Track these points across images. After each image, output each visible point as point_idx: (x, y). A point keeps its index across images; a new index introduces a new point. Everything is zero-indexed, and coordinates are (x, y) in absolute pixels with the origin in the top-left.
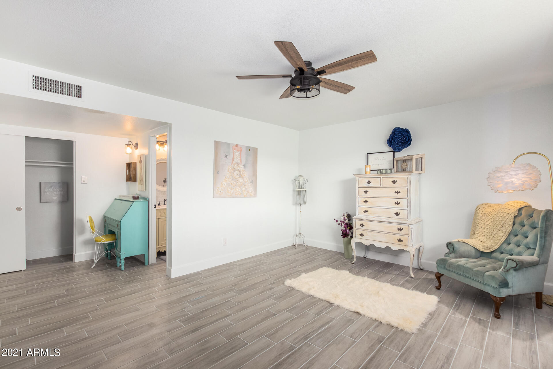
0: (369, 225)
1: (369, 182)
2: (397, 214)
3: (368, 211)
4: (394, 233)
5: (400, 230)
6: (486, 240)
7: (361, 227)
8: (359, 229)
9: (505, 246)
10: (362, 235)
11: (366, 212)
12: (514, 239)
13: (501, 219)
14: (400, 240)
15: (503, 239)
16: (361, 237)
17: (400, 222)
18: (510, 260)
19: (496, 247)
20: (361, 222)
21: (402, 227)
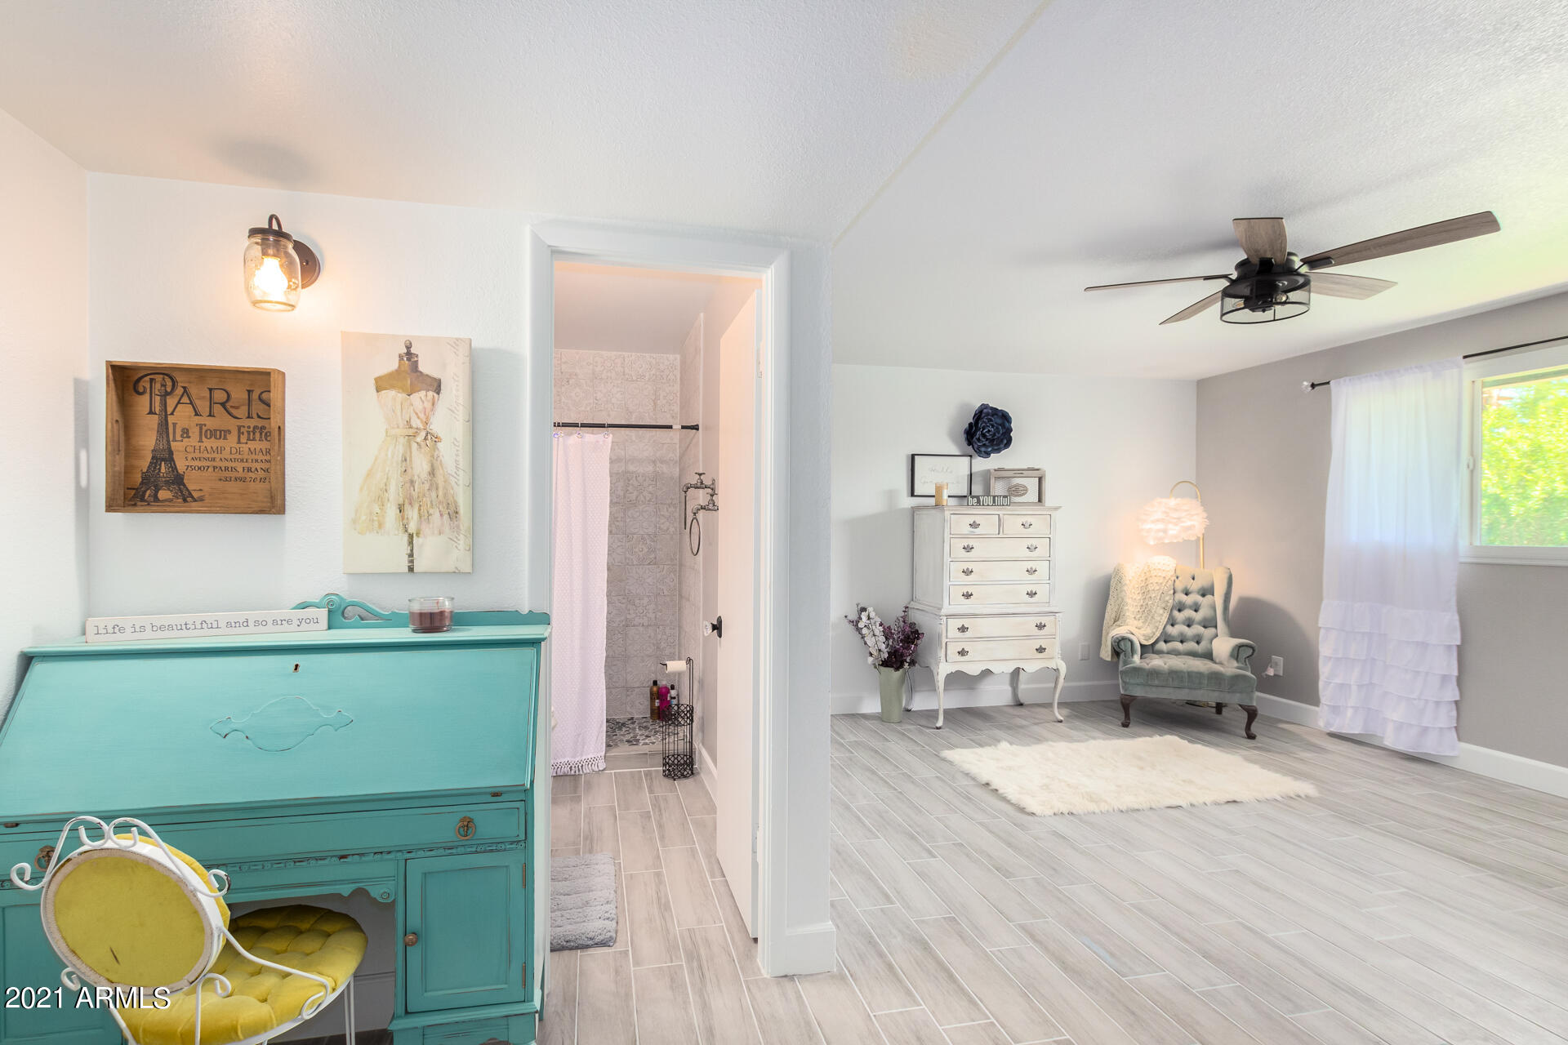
0: (978, 627)
1: (974, 525)
2: (1032, 594)
3: (972, 595)
4: (1028, 637)
5: (1041, 627)
6: (1142, 624)
7: (960, 635)
8: (956, 640)
9: (1170, 629)
10: (962, 653)
11: (968, 596)
12: (1180, 616)
13: (1158, 588)
14: (1041, 650)
15: (1165, 619)
16: (962, 658)
17: (1038, 610)
18: (1243, 646)
19: (1158, 634)
20: (959, 623)
21: (1043, 620)
